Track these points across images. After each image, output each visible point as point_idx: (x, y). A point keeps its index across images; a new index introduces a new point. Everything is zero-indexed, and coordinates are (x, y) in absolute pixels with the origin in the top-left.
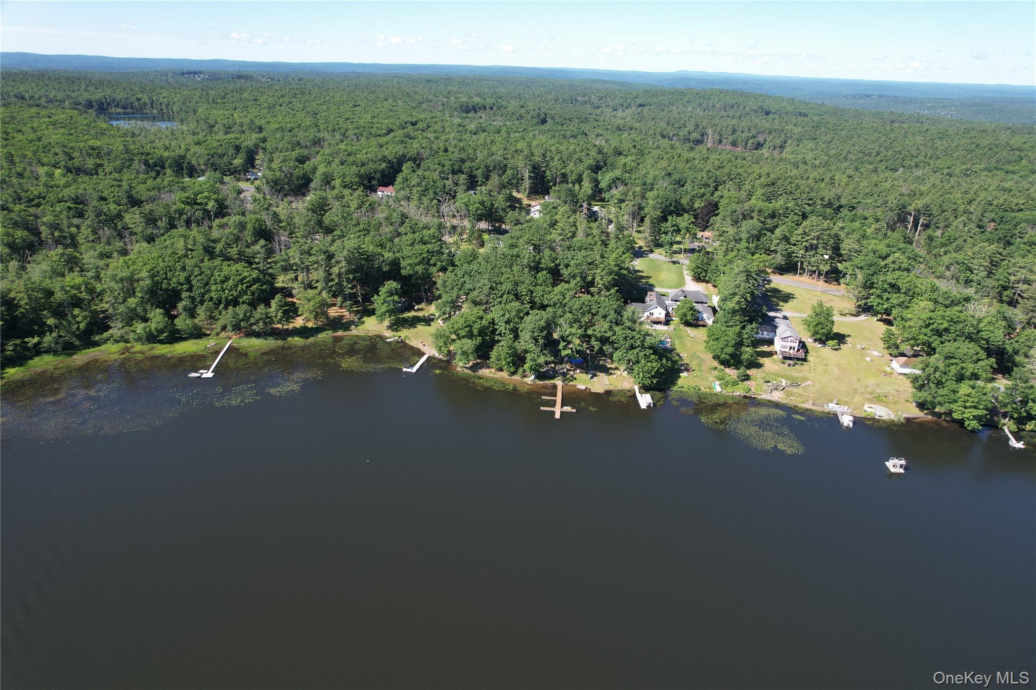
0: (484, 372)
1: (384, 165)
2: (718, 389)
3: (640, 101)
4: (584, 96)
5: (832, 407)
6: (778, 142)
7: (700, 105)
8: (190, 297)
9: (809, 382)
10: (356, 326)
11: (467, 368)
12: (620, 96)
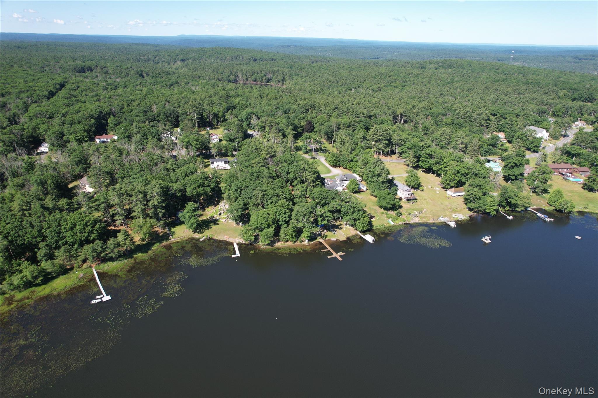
0: (278, 245)
1: (93, 121)
2: (392, 223)
3: (181, 57)
4: (144, 56)
5: (442, 219)
6: (280, 78)
7: (218, 58)
8: (47, 245)
9: (425, 210)
10: (172, 235)
11: (267, 245)
12: (166, 55)
